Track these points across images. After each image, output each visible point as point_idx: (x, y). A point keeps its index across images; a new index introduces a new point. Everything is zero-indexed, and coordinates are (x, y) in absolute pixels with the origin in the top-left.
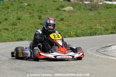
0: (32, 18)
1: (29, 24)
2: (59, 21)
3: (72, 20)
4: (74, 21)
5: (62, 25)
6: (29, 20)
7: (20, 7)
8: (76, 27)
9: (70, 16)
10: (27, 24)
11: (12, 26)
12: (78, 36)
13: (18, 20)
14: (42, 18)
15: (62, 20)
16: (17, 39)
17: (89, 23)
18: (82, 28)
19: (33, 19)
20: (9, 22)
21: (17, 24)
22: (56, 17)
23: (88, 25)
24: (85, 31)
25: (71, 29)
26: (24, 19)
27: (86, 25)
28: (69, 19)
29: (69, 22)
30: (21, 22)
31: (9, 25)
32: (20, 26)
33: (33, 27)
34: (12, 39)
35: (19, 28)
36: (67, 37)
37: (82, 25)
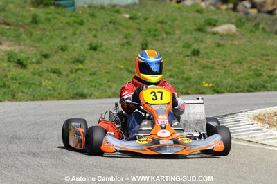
0: (126, 47)
1: (113, 61)
2: (188, 56)
3: (219, 54)
4: (224, 58)
5: (192, 65)
6: (117, 52)
7: (110, 22)
8: (223, 71)
9: (219, 45)
10: (108, 62)
11: (72, 65)
12: (218, 93)
13: (91, 51)
15: (196, 53)
16: (71, 96)
17: (258, 62)
18: (238, 74)
19: (127, 49)
20: (68, 55)
21: (86, 61)
22: (183, 47)
23: (253, 68)
24: (242, 80)
25: (211, 75)
26: (107, 49)
27: (250, 67)
28: (213, 52)
29: (210, 59)
30: (96, 56)
31: (66, 62)
32: (91, 65)
33: (121, 69)
34: (59, 94)
35: (86, 70)
36: (192, 94)
37: (240, 66)
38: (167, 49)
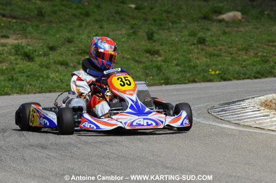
0: (132, 37)
1: (120, 51)
2: (194, 44)
3: (225, 42)
4: (230, 46)
5: (198, 53)
6: (123, 42)
7: (116, 13)
8: (229, 58)
9: (225, 33)
11: (80, 56)
12: (225, 80)
14: (154, 39)
15: (202, 41)
17: (264, 48)
18: (245, 61)
19: (134, 39)
20: (75, 47)
22: (189, 36)
23: (260, 54)
24: (249, 67)
25: (218, 63)
27: (257, 54)
28: (219, 40)
29: (217, 47)
31: (74, 53)
33: (128, 59)
36: (199, 82)
37: (246, 53)
38: (173, 38)
